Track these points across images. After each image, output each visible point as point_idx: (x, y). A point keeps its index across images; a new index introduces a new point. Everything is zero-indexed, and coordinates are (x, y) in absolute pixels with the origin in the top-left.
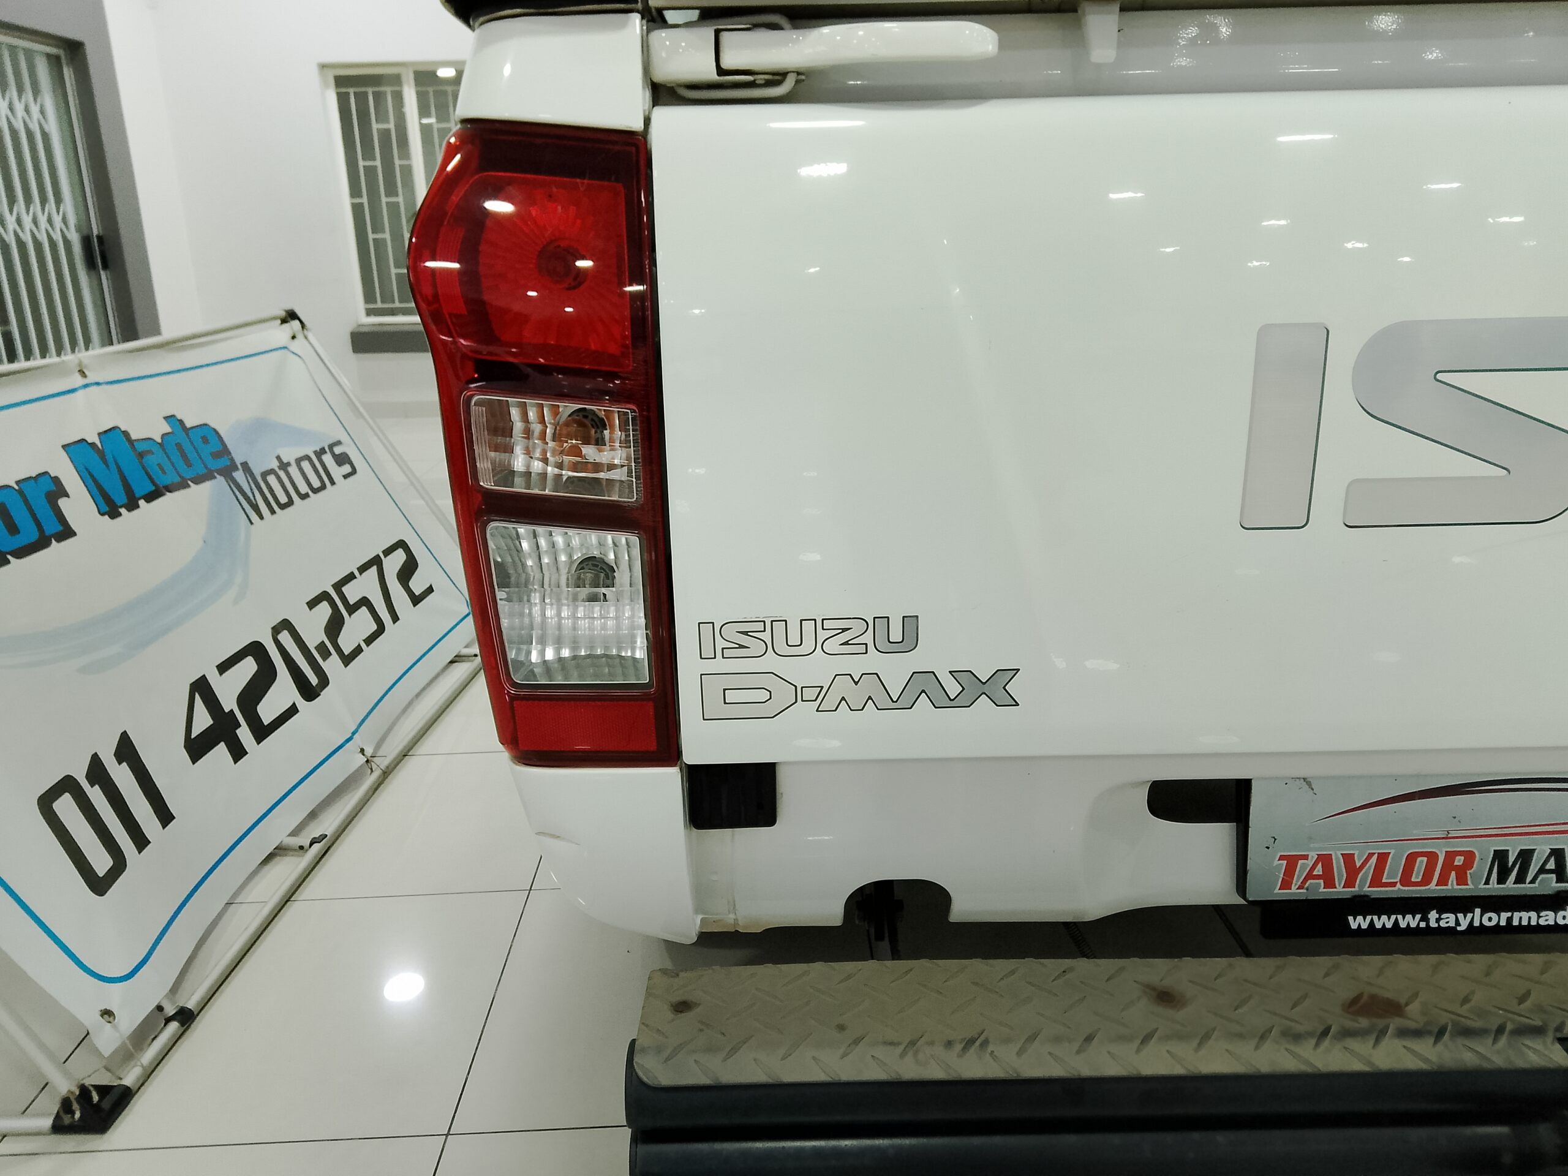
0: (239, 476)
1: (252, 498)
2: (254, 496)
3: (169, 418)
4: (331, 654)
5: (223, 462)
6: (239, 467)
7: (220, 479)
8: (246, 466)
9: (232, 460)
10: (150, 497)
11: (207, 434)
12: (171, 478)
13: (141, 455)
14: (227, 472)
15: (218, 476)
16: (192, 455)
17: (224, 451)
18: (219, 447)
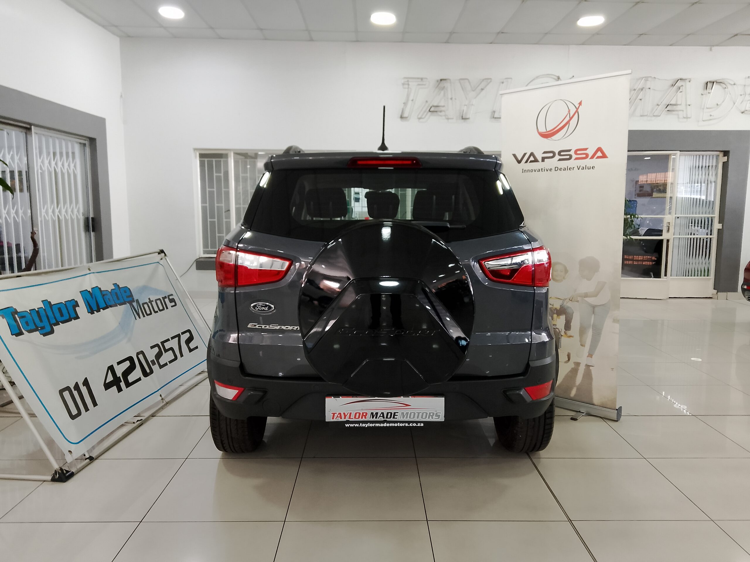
0: (135, 304)
1: (137, 311)
2: (138, 310)
3: (115, 284)
4: (156, 364)
5: (130, 299)
6: (135, 301)
7: (128, 304)
8: (137, 301)
9: (134, 298)
10: (104, 309)
11: (127, 290)
12: (112, 303)
13: (104, 295)
14: (131, 303)
15: (127, 303)
16: (120, 297)
17: (131, 296)
18: (130, 294)
